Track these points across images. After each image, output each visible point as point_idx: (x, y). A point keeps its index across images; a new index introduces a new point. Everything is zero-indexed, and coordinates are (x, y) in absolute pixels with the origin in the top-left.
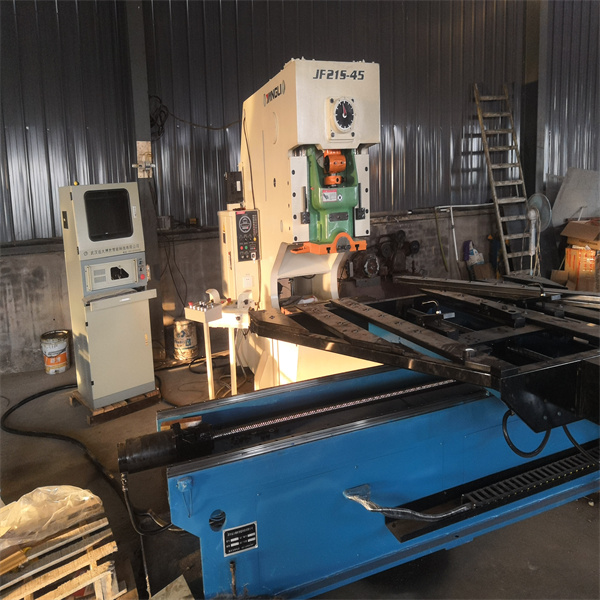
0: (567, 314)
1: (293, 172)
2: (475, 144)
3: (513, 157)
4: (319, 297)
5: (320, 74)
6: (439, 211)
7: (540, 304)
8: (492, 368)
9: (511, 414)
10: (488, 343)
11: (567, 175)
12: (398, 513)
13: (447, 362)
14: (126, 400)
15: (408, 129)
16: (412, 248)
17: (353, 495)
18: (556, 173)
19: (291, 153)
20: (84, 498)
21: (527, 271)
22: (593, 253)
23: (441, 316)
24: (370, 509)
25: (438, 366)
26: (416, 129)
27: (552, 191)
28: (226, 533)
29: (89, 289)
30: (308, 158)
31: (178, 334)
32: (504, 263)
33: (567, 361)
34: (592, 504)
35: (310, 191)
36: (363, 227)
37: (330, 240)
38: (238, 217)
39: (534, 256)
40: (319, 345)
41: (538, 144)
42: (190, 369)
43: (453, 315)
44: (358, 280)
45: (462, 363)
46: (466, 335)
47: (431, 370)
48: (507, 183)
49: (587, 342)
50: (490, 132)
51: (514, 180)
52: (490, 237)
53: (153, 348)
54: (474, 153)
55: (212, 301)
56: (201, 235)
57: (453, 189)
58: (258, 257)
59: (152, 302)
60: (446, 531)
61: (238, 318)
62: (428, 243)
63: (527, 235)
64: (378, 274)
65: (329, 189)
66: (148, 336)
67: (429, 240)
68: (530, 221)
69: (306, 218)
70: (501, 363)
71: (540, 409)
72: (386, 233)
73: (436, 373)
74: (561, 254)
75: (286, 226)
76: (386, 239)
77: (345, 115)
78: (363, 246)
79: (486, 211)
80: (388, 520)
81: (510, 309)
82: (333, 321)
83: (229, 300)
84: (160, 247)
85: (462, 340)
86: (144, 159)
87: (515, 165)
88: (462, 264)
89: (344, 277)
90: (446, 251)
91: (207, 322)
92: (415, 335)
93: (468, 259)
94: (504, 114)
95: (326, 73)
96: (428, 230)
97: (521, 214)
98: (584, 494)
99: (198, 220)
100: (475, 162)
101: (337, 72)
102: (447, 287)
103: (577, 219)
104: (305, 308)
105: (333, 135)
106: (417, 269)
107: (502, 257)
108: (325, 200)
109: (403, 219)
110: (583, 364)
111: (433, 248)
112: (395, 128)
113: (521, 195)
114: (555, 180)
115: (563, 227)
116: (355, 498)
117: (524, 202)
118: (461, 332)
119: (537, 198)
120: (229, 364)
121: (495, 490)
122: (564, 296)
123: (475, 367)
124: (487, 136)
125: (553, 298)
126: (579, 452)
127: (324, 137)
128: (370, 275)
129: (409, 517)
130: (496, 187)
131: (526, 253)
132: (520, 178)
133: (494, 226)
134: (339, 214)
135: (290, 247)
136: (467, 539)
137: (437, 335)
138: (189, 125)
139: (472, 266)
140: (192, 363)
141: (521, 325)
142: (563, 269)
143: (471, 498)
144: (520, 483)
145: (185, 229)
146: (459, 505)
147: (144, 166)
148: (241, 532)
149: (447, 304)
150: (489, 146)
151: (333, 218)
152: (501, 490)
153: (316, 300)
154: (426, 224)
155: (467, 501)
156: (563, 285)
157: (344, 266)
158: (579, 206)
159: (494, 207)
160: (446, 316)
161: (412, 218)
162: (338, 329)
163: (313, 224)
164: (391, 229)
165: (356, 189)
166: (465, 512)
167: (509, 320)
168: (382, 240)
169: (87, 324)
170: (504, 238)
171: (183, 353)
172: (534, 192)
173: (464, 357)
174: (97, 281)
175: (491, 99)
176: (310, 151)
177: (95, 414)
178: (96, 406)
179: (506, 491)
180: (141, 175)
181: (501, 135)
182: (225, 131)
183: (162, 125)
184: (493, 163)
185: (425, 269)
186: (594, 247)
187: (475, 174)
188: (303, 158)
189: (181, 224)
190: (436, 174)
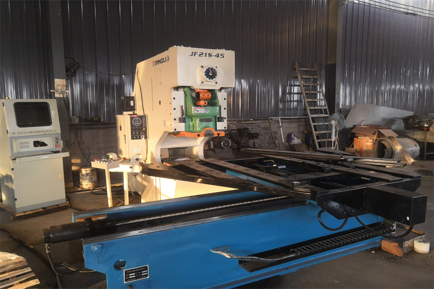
0: (357, 167)
1: (174, 98)
2: (296, 89)
3: (320, 96)
4: (189, 157)
5: (193, 54)
6: (271, 119)
7: (341, 163)
8: (311, 191)
9: (323, 212)
10: (308, 180)
11: (354, 105)
12: (248, 258)
13: (282, 188)
14: (42, 208)
15: (251, 81)
16: (254, 136)
17: (218, 251)
18: (347, 104)
19: (173, 90)
20: (11, 258)
21: (330, 148)
22: (371, 141)
23: (277, 167)
24: (229, 257)
25: (275, 190)
26: (256, 81)
27: (345, 113)
28: (126, 272)
29: (15, 151)
30: (185, 92)
31: (83, 175)
32: (315, 144)
33: (358, 187)
34: (374, 252)
35: (186, 108)
36: (222, 126)
37: (200, 131)
38: (132, 119)
39: (334, 141)
40: (193, 180)
41: (336, 91)
42: (92, 192)
43: (285, 167)
44: (216, 150)
45: (292, 189)
46: (293, 176)
47: (271, 191)
48: (316, 108)
49: (369, 179)
50: (306, 84)
51: (322, 106)
52: (305, 132)
53: (65, 182)
54: (295, 93)
55: (112, 159)
56: (101, 126)
57: (281, 109)
58: (146, 137)
59: (65, 159)
60: (280, 267)
61: (131, 167)
62: (264, 134)
63: (330, 132)
64: (230, 148)
65: (199, 107)
66: (61, 175)
67: (265, 132)
68: (332, 125)
69: (182, 120)
70: (317, 189)
71: (342, 210)
72: (235, 128)
73: (274, 193)
74: (352, 140)
75: (168, 124)
76: (236, 131)
77: (211, 74)
78: (223, 134)
79: (303, 120)
80: (241, 262)
81: (321, 164)
82: (202, 169)
83: (124, 159)
84: (70, 132)
85: (290, 178)
86: (60, 88)
87: (322, 100)
88: (287, 144)
89: (206, 148)
90: (276, 138)
91: (108, 169)
92: (259, 176)
93: (291, 141)
94: (315, 77)
95: (199, 54)
96: (264, 128)
97: (326, 122)
98: (369, 248)
99: (99, 119)
100: (296, 97)
101: (206, 54)
102: (278, 154)
103: (361, 125)
104: (182, 163)
105: (202, 82)
106: (257, 146)
107: (313, 141)
108: (196, 112)
109: (247, 122)
110: (367, 189)
111: (268, 136)
112: (242, 80)
113: (326, 113)
114: (347, 108)
115: (352, 128)
116: (219, 252)
117: (328, 117)
118: (289, 175)
119: (336, 115)
120: (123, 190)
121: (312, 247)
122: (354, 159)
123: (300, 190)
124: (304, 86)
125: (349, 160)
126: (366, 228)
127: (196, 83)
128: (224, 148)
129: (256, 261)
130: (310, 110)
131: (329, 140)
132: (325, 106)
133: (308, 127)
134: (206, 119)
135: (170, 134)
136: (294, 270)
137: (274, 176)
138: (95, 73)
139: (293, 145)
140: (94, 189)
141: (329, 172)
142: (353, 147)
143: (297, 251)
144: (328, 243)
145: (90, 123)
146: (289, 254)
147: (60, 91)
148: (137, 270)
149: (280, 162)
150: (305, 90)
151: (201, 120)
152: (316, 247)
153: (188, 159)
154: (263, 125)
155: (293, 252)
156: (353, 154)
157: (207, 144)
158: (362, 120)
159: (308, 118)
160: (280, 167)
161: (253, 122)
162: (207, 173)
163: (187, 123)
164: (239, 127)
165: (218, 108)
166: (292, 257)
167: (321, 170)
168: (232, 132)
169: (13, 169)
170: (314, 133)
171: (86, 184)
172: (334, 112)
173: (292, 186)
174: (21, 147)
175: (306, 69)
176: (186, 89)
177: (17, 215)
178: (18, 211)
179: (319, 247)
180: (57, 95)
181: (312, 86)
182: (121, 77)
183: (75, 72)
184: (308, 98)
185: (262, 145)
186: (372, 138)
187: (295, 103)
188: (181, 92)
189: (86, 120)
190: (270, 102)
